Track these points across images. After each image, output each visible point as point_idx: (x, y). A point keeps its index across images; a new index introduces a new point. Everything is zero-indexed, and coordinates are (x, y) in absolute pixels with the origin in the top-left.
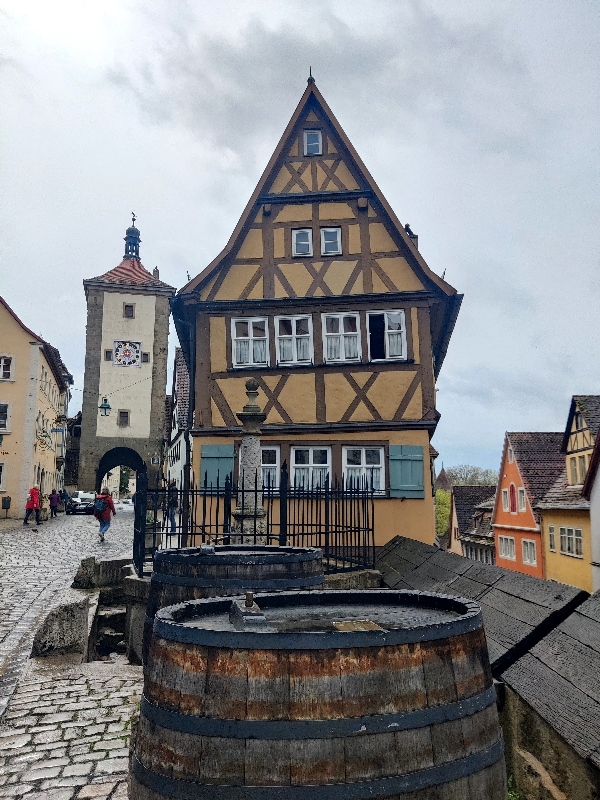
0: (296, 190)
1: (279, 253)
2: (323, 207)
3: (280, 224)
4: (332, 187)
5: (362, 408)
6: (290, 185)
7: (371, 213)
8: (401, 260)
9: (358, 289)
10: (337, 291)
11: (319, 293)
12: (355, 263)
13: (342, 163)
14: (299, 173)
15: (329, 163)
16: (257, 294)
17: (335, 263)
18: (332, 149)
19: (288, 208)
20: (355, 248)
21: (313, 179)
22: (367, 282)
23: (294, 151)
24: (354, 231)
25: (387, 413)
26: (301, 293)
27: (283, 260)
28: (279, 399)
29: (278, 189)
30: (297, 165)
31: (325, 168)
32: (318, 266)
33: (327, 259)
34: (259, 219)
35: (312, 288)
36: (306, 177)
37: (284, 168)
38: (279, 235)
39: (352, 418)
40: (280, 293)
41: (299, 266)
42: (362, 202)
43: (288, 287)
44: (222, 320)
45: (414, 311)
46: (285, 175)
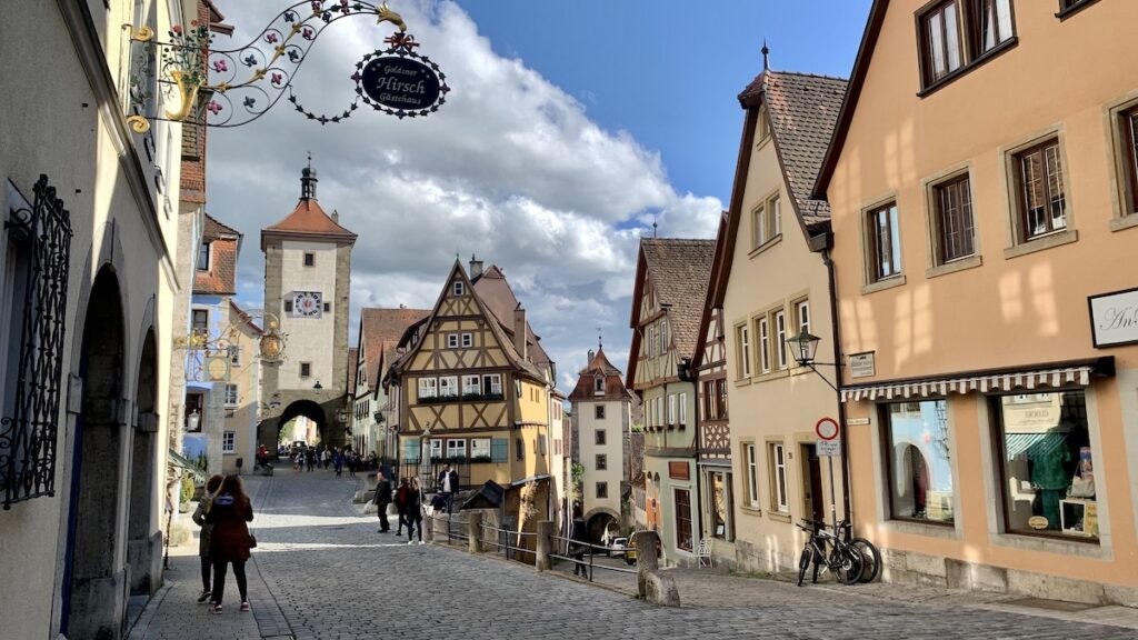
0: (450, 314)
1: (442, 346)
2: (462, 323)
3: (441, 332)
4: (467, 313)
5: (480, 421)
6: (447, 311)
7: (486, 327)
8: (499, 350)
9: (478, 365)
10: (469, 366)
11: (460, 366)
12: (477, 352)
13: (472, 300)
14: (452, 305)
15: (466, 300)
16: (431, 367)
17: (468, 352)
18: (467, 293)
19: (446, 323)
20: (478, 344)
21: (458, 308)
22: (483, 361)
23: (449, 294)
24: (478, 335)
25: (491, 424)
26: (452, 367)
27: (443, 350)
28: (442, 417)
29: (441, 314)
30: (450, 301)
31: (464, 302)
32: (460, 353)
33: (465, 350)
34: (432, 329)
35: (457, 364)
36: (455, 307)
37: (444, 304)
38: (442, 337)
39: (476, 426)
40: (442, 366)
41: (452, 353)
42: (481, 322)
43: (446, 364)
44: (414, 380)
45: (504, 375)
46: (445, 307)
